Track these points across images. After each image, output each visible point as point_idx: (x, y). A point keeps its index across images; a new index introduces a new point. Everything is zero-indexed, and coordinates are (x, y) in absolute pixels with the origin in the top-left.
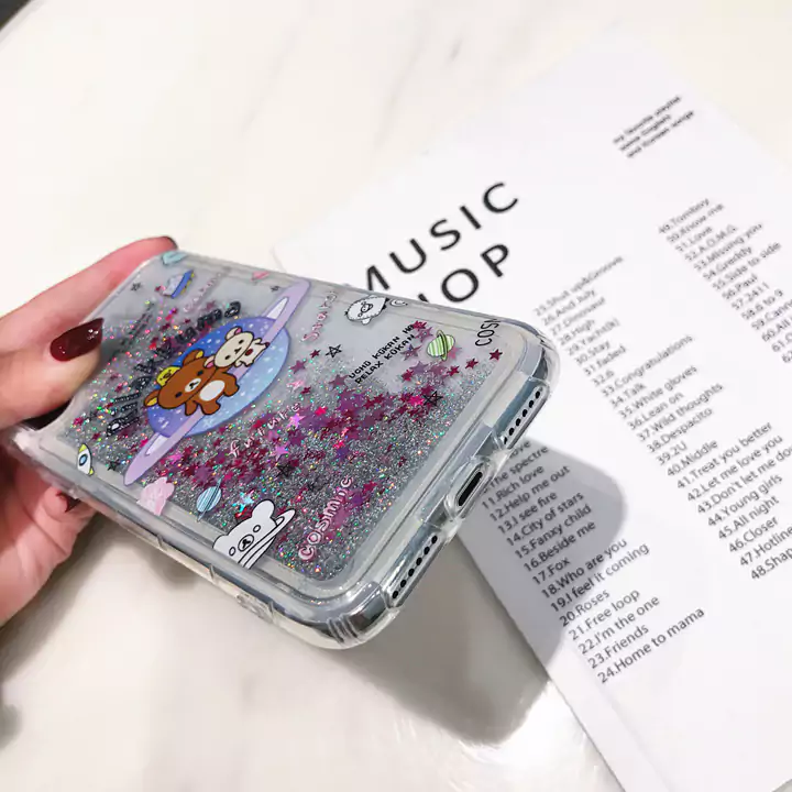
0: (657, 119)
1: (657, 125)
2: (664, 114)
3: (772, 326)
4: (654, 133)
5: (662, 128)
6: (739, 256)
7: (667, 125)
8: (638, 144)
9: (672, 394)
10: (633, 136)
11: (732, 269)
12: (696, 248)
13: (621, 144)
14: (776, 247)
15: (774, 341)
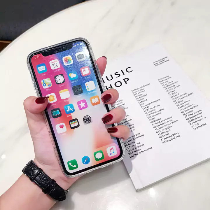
0: (162, 60)
1: (162, 61)
2: (163, 59)
3: (176, 100)
4: (161, 62)
5: (163, 62)
6: (172, 86)
7: (164, 61)
8: (158, 64)
9: (154, 109)
10: (157, 63)
11: (170, 89)
12: (164, 84)
13: (155, 63)
14: (180, 86)
15: (176, 102)
